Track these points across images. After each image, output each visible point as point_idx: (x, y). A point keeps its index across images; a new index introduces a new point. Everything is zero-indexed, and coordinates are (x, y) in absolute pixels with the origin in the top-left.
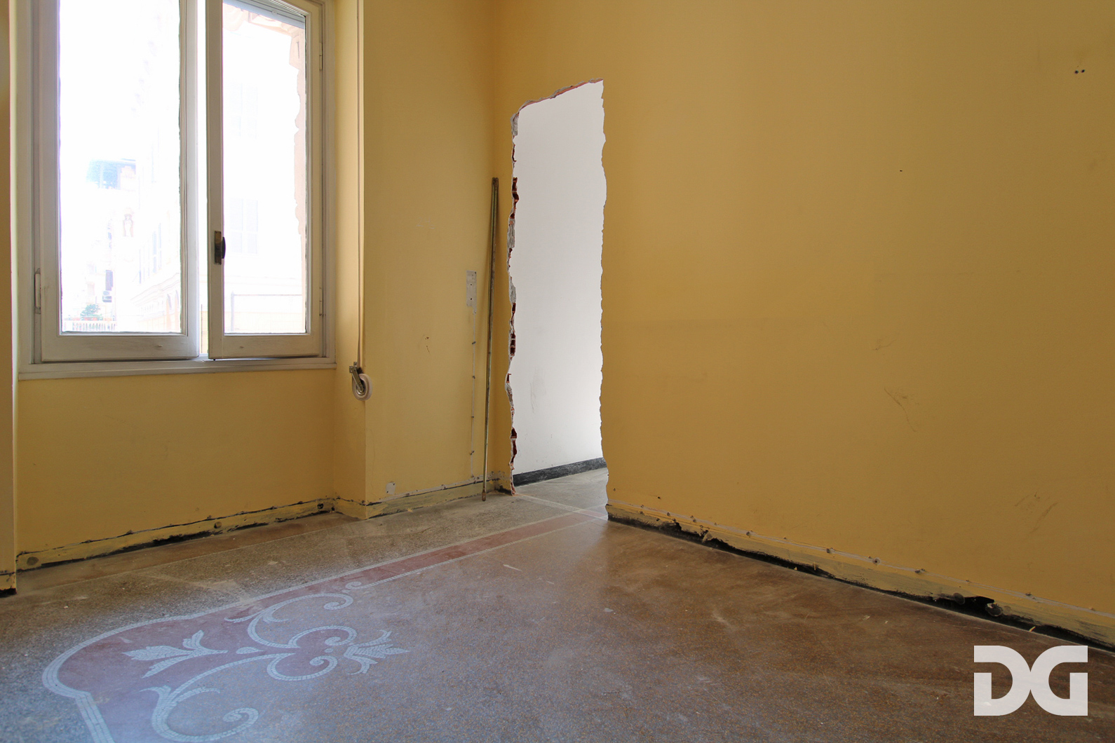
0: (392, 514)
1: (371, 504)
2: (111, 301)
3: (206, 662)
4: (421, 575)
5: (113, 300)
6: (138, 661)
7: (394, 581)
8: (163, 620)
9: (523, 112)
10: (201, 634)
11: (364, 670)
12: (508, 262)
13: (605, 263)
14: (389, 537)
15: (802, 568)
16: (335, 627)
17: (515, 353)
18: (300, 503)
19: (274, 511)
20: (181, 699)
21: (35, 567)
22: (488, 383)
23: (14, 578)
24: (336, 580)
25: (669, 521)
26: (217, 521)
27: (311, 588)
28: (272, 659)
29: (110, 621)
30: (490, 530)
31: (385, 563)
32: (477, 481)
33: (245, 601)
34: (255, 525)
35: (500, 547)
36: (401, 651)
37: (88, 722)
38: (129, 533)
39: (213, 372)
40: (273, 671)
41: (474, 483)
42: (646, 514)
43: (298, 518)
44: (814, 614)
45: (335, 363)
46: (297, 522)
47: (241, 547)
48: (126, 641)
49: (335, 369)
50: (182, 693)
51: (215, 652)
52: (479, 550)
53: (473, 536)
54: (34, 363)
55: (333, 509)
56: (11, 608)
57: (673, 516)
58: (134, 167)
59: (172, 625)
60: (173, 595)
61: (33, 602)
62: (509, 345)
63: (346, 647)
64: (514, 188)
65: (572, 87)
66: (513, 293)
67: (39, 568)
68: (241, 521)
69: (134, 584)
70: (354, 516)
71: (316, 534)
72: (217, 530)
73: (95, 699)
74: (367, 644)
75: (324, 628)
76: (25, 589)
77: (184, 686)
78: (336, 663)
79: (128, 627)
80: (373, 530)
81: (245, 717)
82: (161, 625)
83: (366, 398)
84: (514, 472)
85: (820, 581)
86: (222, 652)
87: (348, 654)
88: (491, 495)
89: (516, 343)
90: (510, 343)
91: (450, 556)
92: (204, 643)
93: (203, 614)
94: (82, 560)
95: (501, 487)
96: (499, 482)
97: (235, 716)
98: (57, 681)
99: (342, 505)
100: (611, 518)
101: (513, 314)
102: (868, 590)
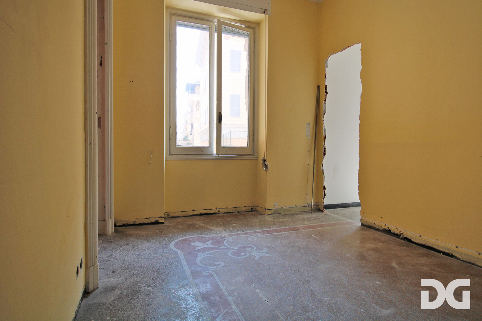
0: (276, 214)
1: (268, 209)
2: (192, 134)
3: (212, 249)
4: (281, 234)
5: (193, 134)
6: (194, 245)
7: (272, 235)
8: (201, 236)
9: (330, 58)
10: (211, 241)
11: (257, 258)
12: (323, 119)
13: (361, 119)
14: (273, 221)
15: (444, 253)
16: (250, 245)
17: (326, 156)
18: (245, 207)
19: (237, 209)
20: (204, 256)
21: (169, 217)
22: (314, 167)
23: (164, 219)
24: (253, 232)
25: (386, 228)
26: (219, 209)
27: (244, 233)
28: (230, 251)
29: (187, 234)
30: (311, 224)
31: (270, 229)
32: (309, 205)
33: (224, 234)
34: (230, 213)
35: (313, 229)
36: (269, 255)
37: (180, 258)
38: (194, 210)
39: (218, 159)
40: (229, 254)
41: (308, 206)
42: (376, 224)
43: (244, 212)
44: (442, 271)
45: (257, 157)
46: (244, 213)
47: (225, 219)
48: (191, 240)
49: (257, 160)
50: (204, 255)
51: (214, 246)
52: (304, 229)
53: (303, 225)
54: (169, 155)
55: (256, 210)
56: (163, 227)
57: (388, 226)
58: (199, 85)
59: (204, 238)
60: (204, 229)
61: (168, 226)
62: (323, 152)
63: (252, 251)
64: (326, 89)
65: (349, 47)
66: (325, 131)
67: (170, 218)
68: (226, 211)
69: (194, 225)
70: (263, 213)
71: (249, 218)
72: (219, 213)
73: (182, 253)
74: (259, 252)
75: (247, 245)
76: (167, 223)
77: (205, 254)
78: (248, 255)
79: (192, 236)
80: (268, 218)
81: (220, 264)
82: (201, 237)
83: (267, 170)
84: (325, 204)
85: (452, 260)
86: (216, 247)
87: (253, 253)
88: (314, 212)
89: (326, 151)
90: (323, 151)
91: (293, 230)
92: (211, 243)
93: (212, 236)
94: (181, 217)
95: (319, 209)
96: (319, 207)
97: (218, 263)
98: (173, 247)
99: (259, 209)
100: (362, 225)
101: (325, 140)
102: (476, 266)
